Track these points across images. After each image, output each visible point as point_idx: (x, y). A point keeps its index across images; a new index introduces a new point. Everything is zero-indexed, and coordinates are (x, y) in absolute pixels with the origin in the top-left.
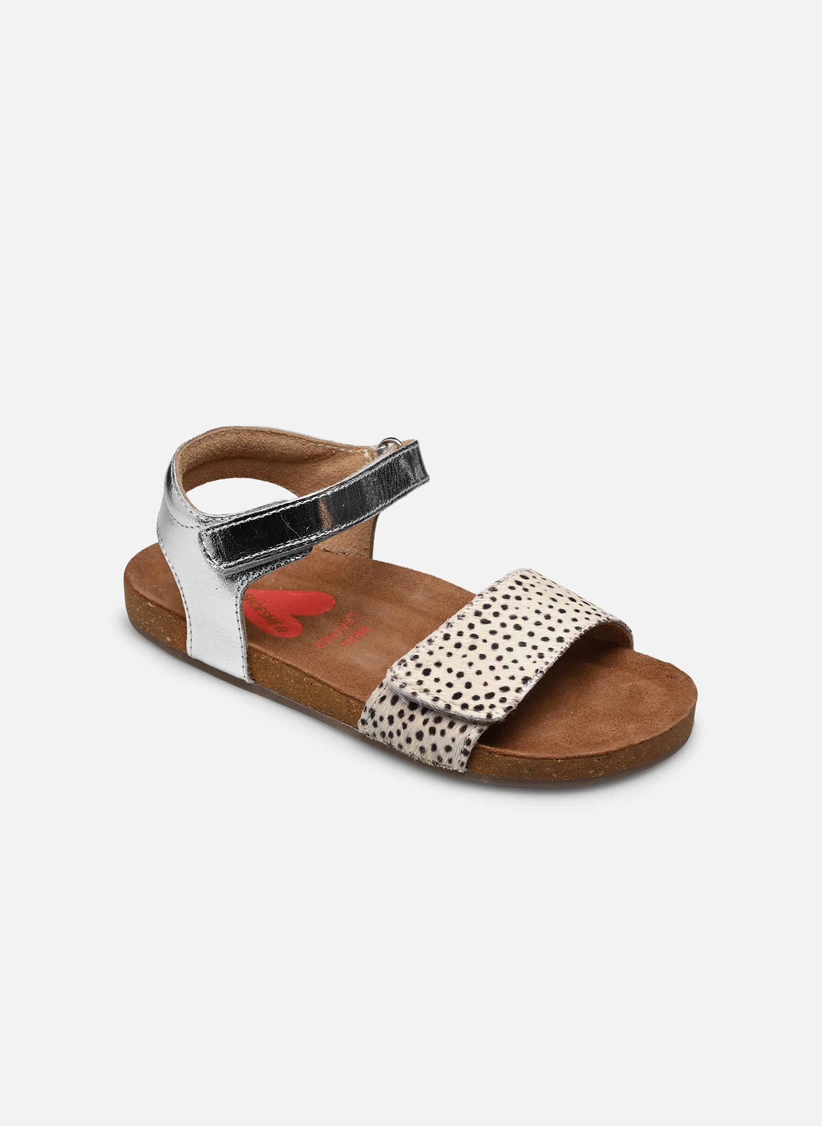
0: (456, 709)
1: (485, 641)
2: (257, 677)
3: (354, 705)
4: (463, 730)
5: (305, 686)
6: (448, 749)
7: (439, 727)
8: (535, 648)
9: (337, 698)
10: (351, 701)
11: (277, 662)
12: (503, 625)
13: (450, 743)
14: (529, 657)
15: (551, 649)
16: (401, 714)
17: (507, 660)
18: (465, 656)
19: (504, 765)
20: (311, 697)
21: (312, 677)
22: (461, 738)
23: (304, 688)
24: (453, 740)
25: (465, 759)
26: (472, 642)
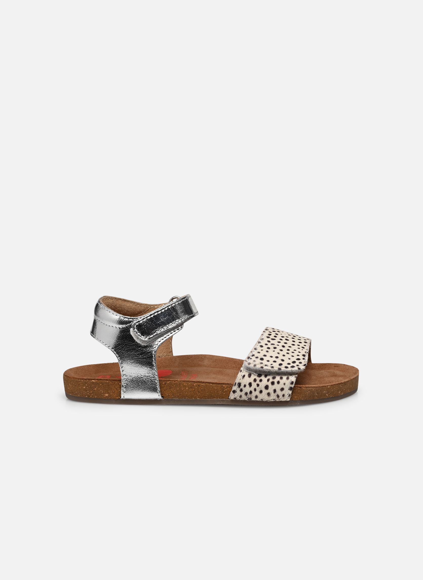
0: (283, 369)
2: (165, 394)
3: (225, 387)
4: (288, 378)
5: (195, 388)
6: (282, 389)
7: (276, 381)
9: (215, 387)
10: (223, 386)
11: (177, 382)
13: (283, 386)
16: (255, 380)
17: (291, 350)
18: (274, 351)
19: (307, 393)
20: (199, 393)
21: (199, 382)
22: (288, 383)
23: (194, 390)
24: (284, 384)
25: (290, 392)
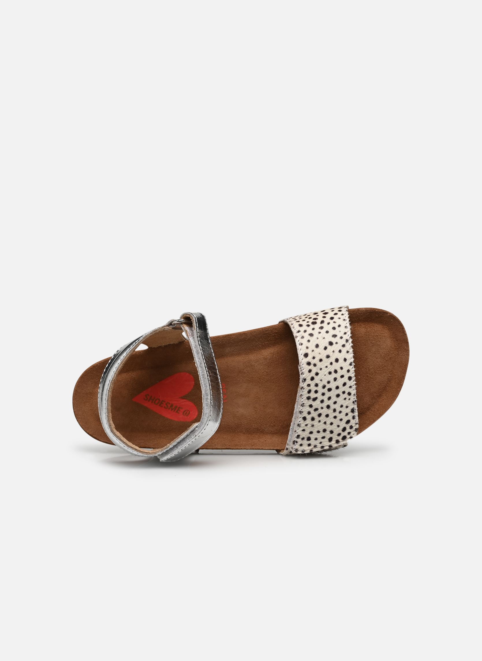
1: (322, 408)
8: (344, 392)
12: (323, 394)
14: (345, 399)
15: (350, 387)
17: (338, 409)
18: (319, 421)
26: (317, 413)
